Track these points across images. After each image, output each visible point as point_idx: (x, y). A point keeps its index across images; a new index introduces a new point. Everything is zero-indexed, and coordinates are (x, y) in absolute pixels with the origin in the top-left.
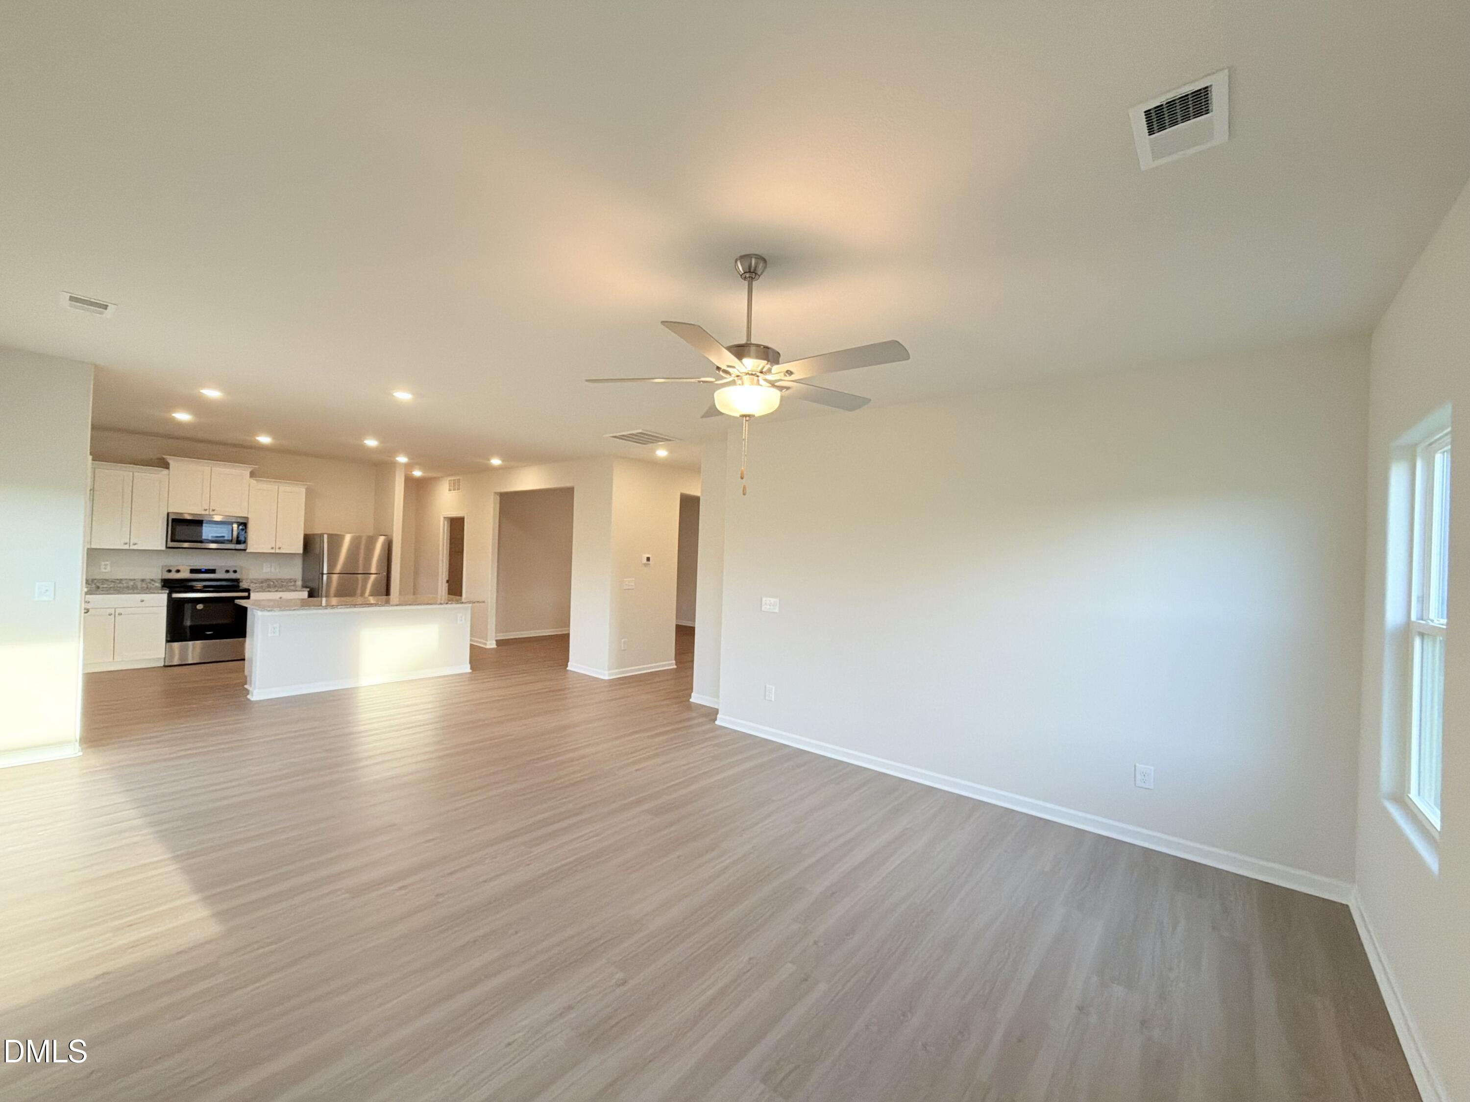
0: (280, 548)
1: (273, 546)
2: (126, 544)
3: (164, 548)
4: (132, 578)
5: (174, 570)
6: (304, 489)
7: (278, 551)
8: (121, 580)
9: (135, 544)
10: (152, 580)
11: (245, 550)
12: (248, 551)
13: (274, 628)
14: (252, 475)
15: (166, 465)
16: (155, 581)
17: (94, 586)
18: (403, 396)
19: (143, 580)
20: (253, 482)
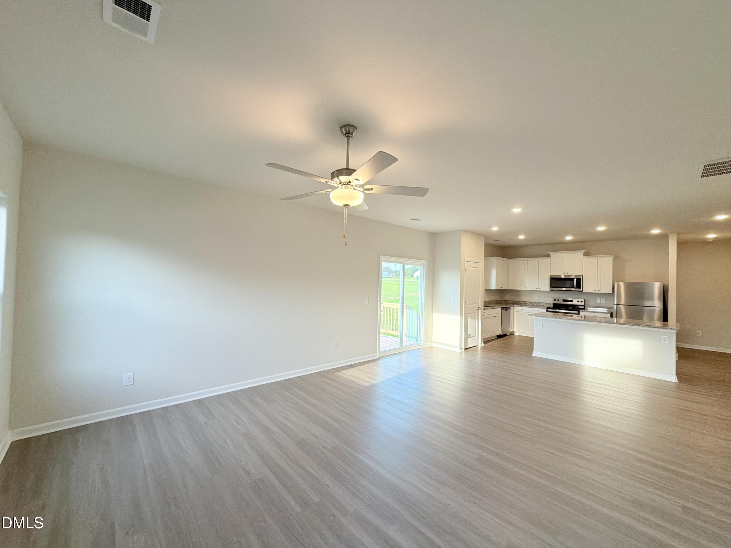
0: (599, 290)
1: (595, 289)
2: (537, 288)
3: (549, 290)
4: (543, 302)
5: (557, 300)
6: (612, 259)
7: (598, 292)
8: (540, 303)
9: (539, 289)
10: (550, 303)
11: (582, 291)
12: (583, 291)
13: (540, 325)
14: (585, 254)
15: (549, 256)
16: (551, 304)
17: (532, 304)
18: (517, 210)
19: (547, 303)
20: (585, 258)
